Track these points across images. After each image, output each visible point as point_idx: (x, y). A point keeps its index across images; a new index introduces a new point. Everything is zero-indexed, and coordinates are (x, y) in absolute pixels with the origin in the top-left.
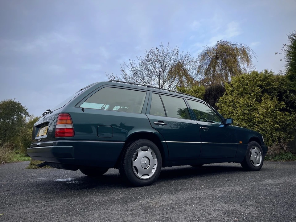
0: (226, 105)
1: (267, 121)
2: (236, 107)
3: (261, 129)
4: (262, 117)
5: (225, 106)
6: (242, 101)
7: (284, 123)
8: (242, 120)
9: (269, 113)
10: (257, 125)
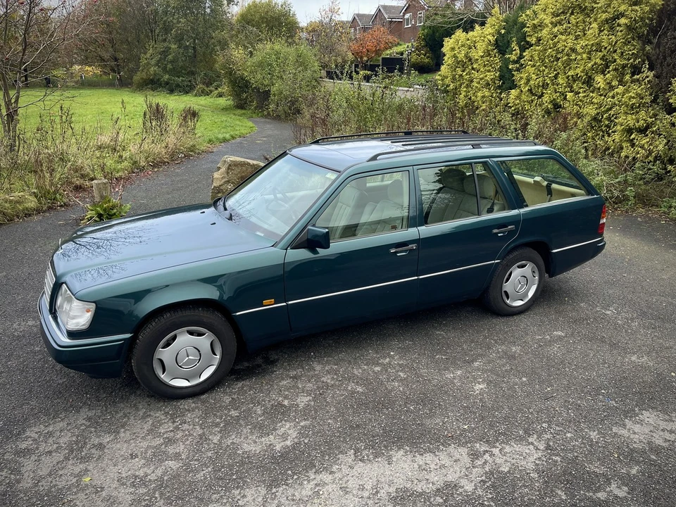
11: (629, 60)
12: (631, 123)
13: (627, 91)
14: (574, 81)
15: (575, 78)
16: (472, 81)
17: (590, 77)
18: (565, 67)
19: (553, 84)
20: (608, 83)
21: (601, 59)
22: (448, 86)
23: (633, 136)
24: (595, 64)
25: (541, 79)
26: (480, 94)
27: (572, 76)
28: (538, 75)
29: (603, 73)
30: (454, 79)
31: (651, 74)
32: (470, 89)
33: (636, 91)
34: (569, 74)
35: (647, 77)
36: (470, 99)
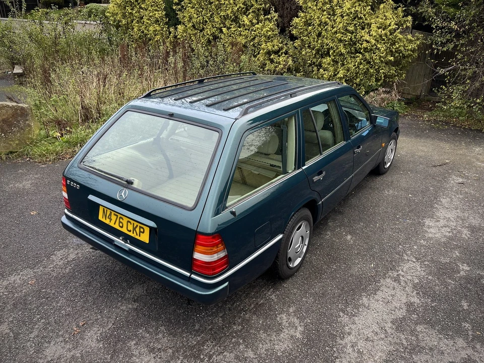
0: (316, 5)
1: (378, 49)
2: (334, 15)
3: (365, 60)
4: (373, 42)
5: (315, 8)
6: (349, 6)
7: (401, 55)
8: (340, 41)
9: (386, 35)
10: (360, 53)
11: (261, 5)
12: (270, 48)
13: (264, 26)
14: (225, 19)
15: (226, 17)
16: (142, 18)
17: (236, 17)
18: (217, 10)
19: (210, 21)
20: (250, 21)
21: (243, 4)
22: (119, 21)
23: (272, 57)
24: (240, 7)
25: (201, 18)
26: (151, 28)
27: (224, 16)
28: (197, 14)
29: (245, 13)
30: (124, 16)
31: (276, 15)
32: (141, 25)
33: (269, 26)
34: (222, 14)
35: (274, 17)
36: (143, 32)
